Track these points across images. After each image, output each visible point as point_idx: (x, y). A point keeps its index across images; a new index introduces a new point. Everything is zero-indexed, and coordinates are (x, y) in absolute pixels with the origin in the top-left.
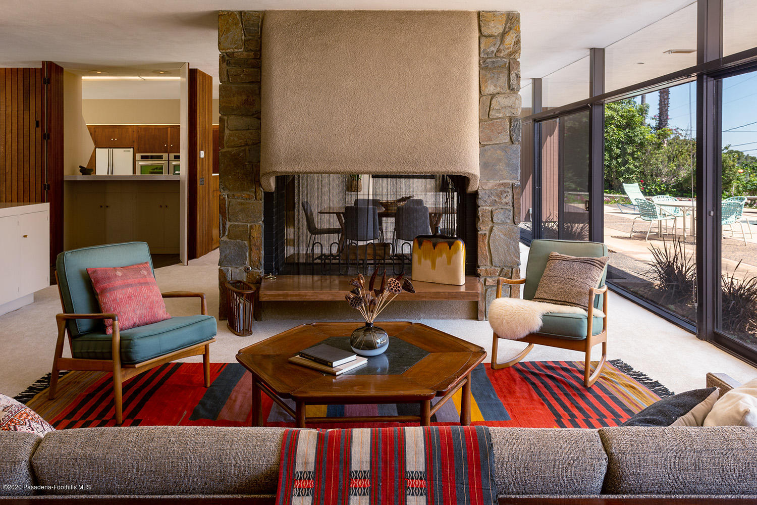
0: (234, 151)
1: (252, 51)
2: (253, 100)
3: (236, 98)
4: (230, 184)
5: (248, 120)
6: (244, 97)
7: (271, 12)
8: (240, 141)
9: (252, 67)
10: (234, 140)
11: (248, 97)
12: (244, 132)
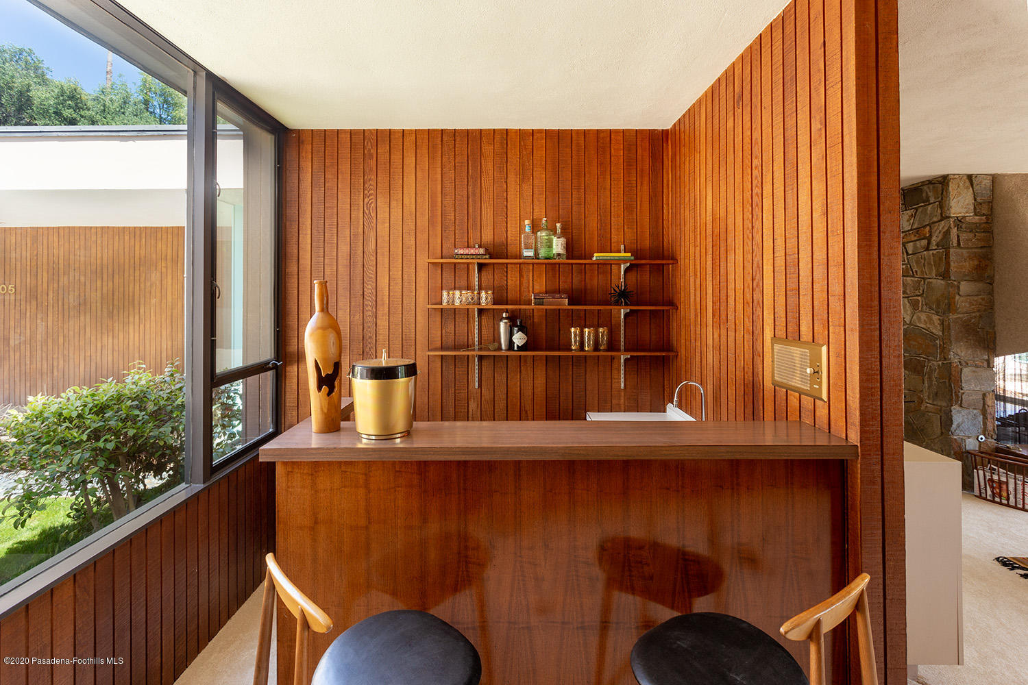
0: (965, 317)
1: (984, 215)
2: (986, 265)
3: (967, 263)
4: (962, 352)
5: (980, 285)
6: (976, 263)
7: (1003, 176)
8: (973, 307)
9: (983, 232)
10: (965, 306)
11: (980, 262)
12: (976, 298)
